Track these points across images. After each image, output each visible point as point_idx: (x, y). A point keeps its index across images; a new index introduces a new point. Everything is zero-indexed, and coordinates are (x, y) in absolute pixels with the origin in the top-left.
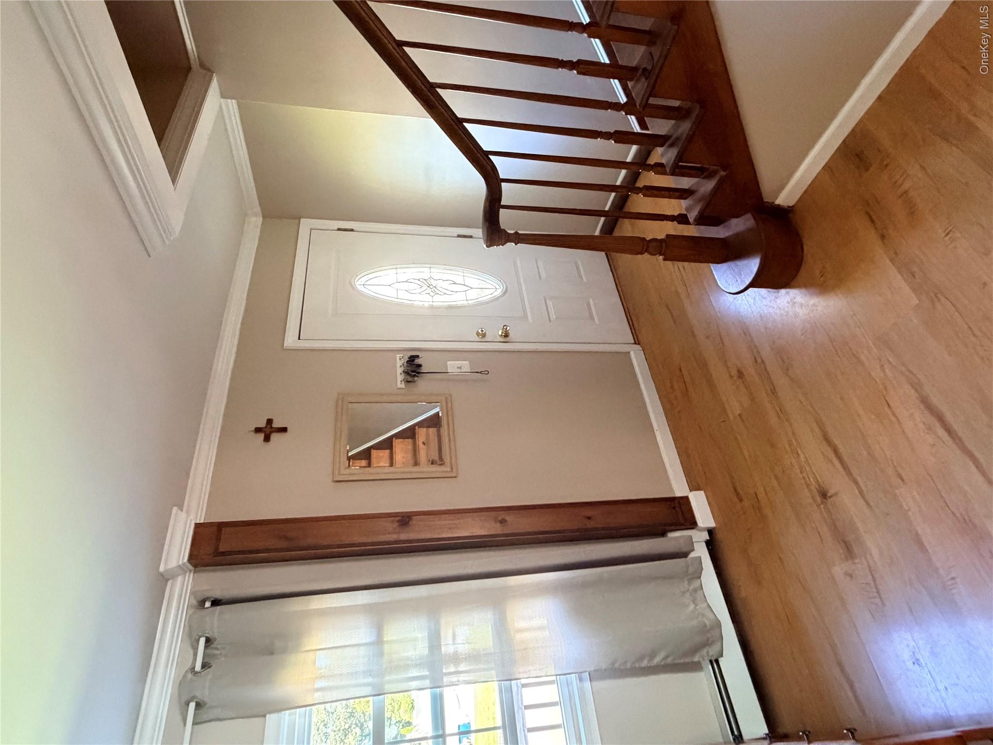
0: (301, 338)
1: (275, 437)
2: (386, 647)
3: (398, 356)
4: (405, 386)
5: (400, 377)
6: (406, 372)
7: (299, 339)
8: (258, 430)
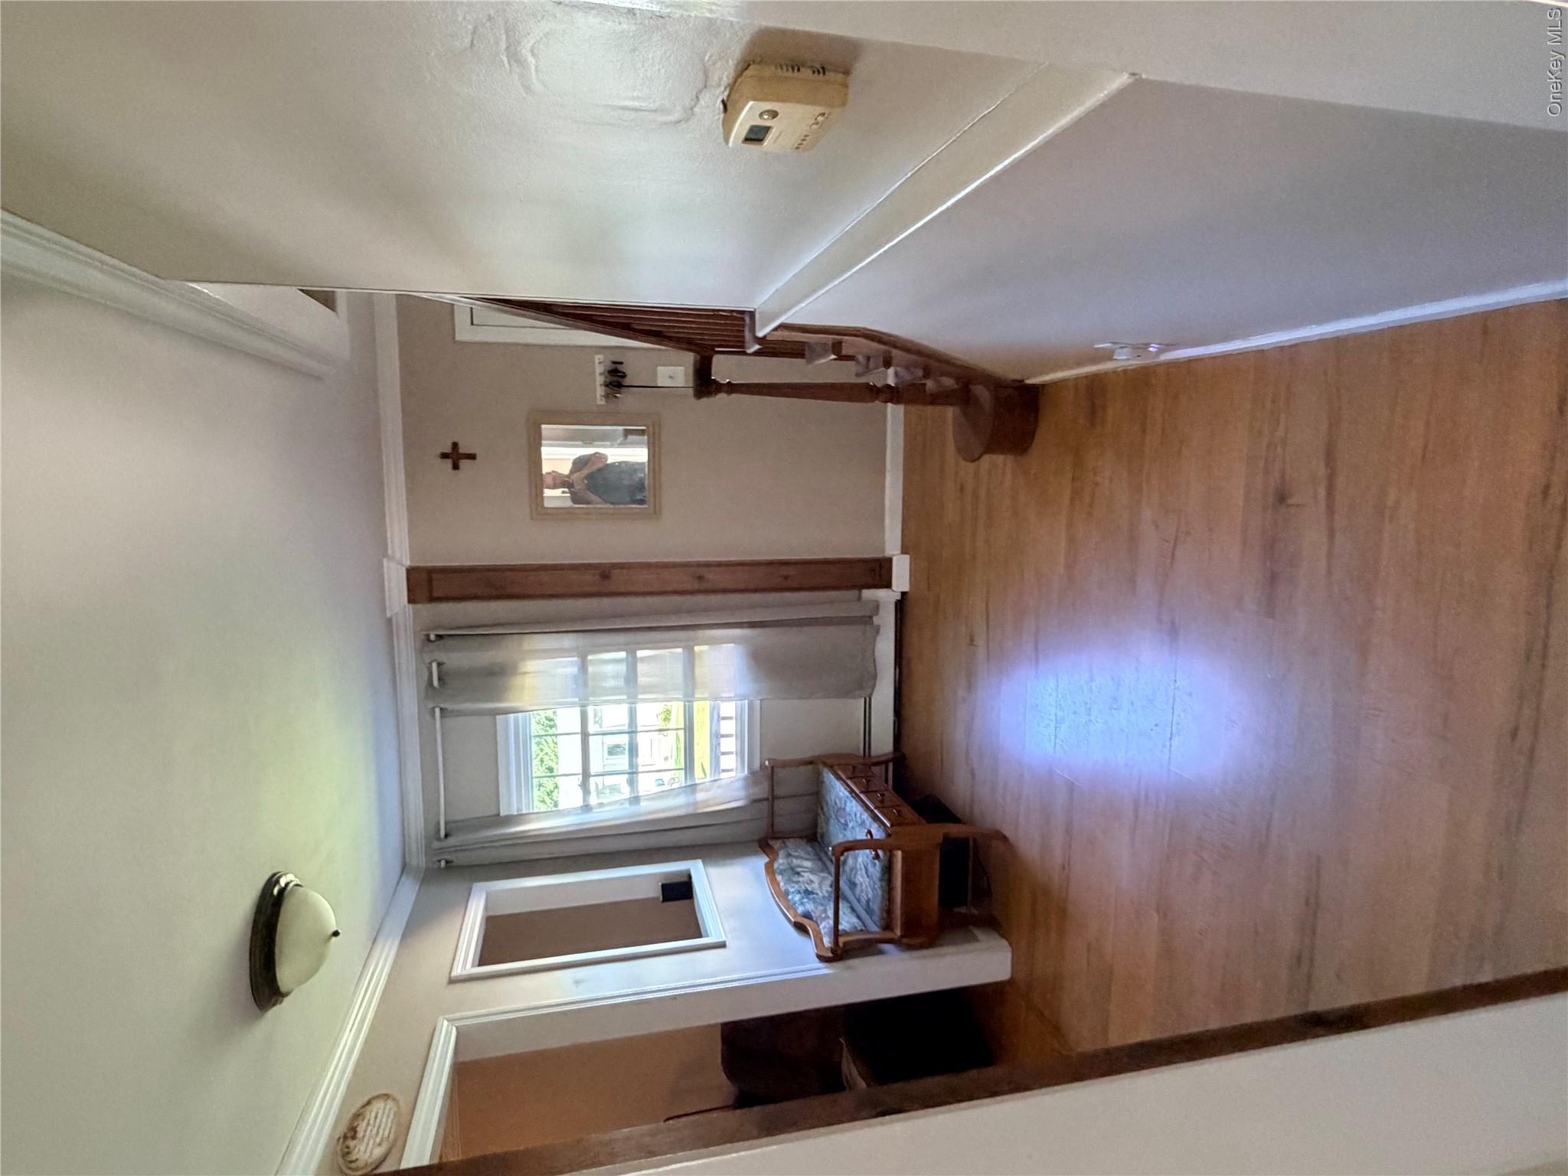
0: (475, 323)
1: (464, 464)
2: (591, 669)
3: (598, 358)
4: (606, 401)
5: (600, 391)
6: (607, 385)
7: (472, 324)
8: (444, 456)
